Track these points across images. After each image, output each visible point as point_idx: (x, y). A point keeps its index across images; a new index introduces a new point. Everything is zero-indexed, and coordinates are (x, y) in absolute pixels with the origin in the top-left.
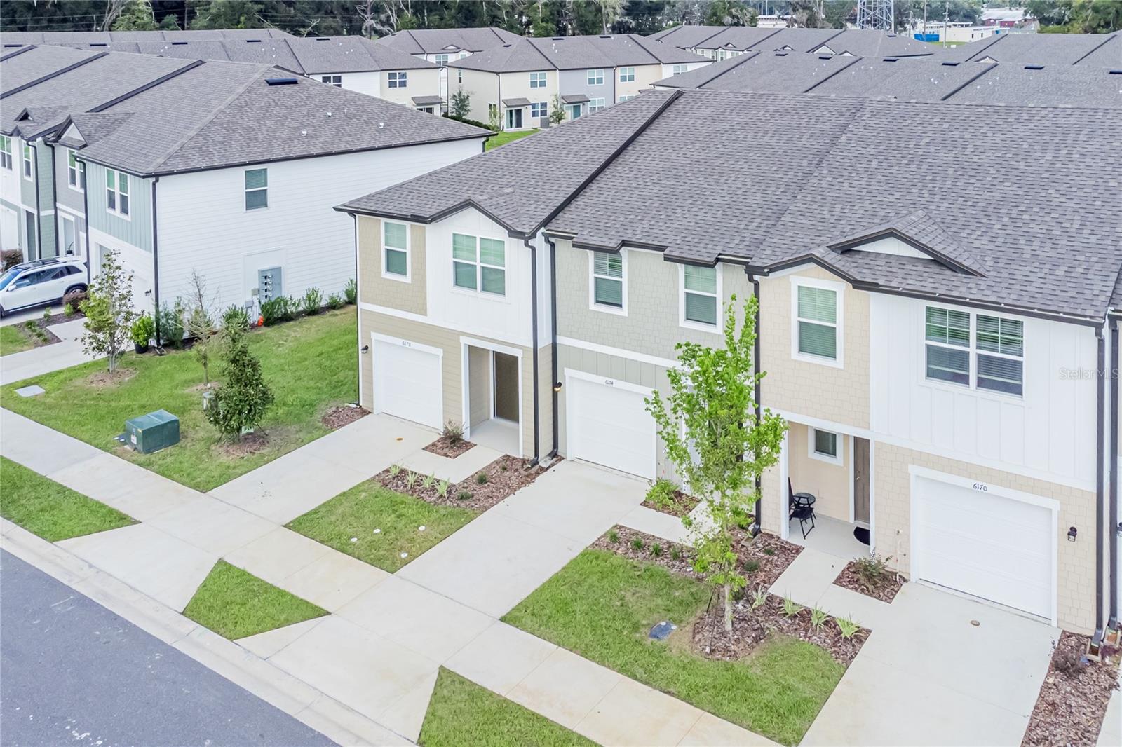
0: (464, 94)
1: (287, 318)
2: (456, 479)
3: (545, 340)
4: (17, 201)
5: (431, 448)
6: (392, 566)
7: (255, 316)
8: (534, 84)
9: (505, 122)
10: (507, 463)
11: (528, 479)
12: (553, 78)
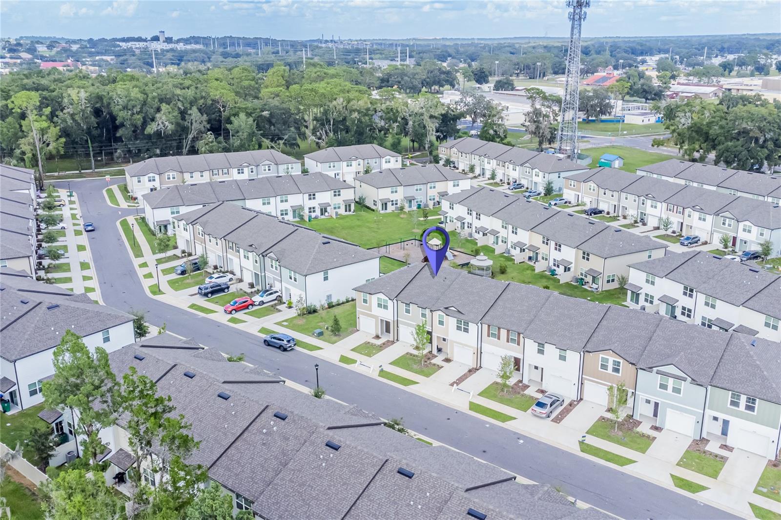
0: (364, 197)
1: (333, 306)
2: (379, 344)
3: (396, 319)
4: (252, 269)
5: (373, 338)
6: (370, 357)
7: (326, 306)
8: (392, 192)
9: (380, 208)
10: (388, 341)
11: (392, 344)
12: (400, 189)
